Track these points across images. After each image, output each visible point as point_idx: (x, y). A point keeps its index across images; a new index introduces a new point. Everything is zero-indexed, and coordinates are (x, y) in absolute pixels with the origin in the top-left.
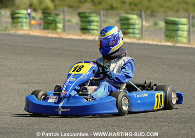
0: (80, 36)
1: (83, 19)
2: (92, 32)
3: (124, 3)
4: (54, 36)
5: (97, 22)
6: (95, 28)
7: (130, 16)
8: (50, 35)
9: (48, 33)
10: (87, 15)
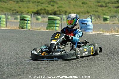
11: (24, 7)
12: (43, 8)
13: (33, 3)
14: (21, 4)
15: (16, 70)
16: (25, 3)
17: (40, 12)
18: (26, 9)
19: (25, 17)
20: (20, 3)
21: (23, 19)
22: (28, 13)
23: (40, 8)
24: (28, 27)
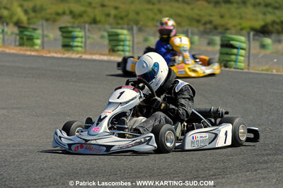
0: (64, 54)
1: (65, 35)
2: (75, 49)
3: (108, 15)
4: (33, 53)
5: (82, 37)
6: (79, 44)
7: (119, 31)
8: (29, 53)
9: (27, 50)
10: (70, 29)
11: (232, 17)
12: (278, 21)
13: (254, 6)
14: (224, 8)
15: (207, 166)
16: (235, 5)
17: (270, 28)
18: (236, 22)
19: (233, 40)
20: (223, 5)
21: (227, 45)
22: (242, 29)
23: (269, 18)
24: (239, 64)
